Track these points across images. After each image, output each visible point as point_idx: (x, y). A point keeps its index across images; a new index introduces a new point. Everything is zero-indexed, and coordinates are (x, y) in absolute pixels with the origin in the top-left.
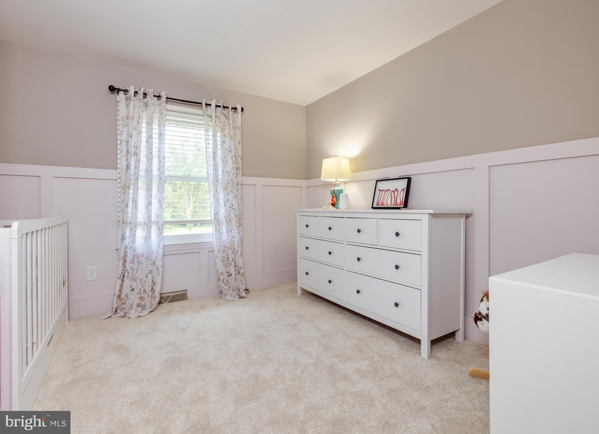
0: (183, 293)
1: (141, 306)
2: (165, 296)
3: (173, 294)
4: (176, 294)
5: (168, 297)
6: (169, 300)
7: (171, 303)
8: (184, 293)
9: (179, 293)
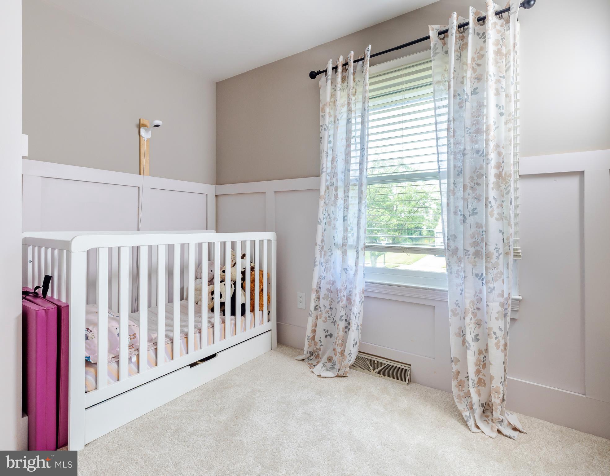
0: (403, 367)
1: (332, 361)
2: (375, 360)
3: (388, 363)
4: (393, 365)
5: (380, 364)
6: (380, 368)
7: (381, 376)
8: (405, 368)
9: (398, 365)
